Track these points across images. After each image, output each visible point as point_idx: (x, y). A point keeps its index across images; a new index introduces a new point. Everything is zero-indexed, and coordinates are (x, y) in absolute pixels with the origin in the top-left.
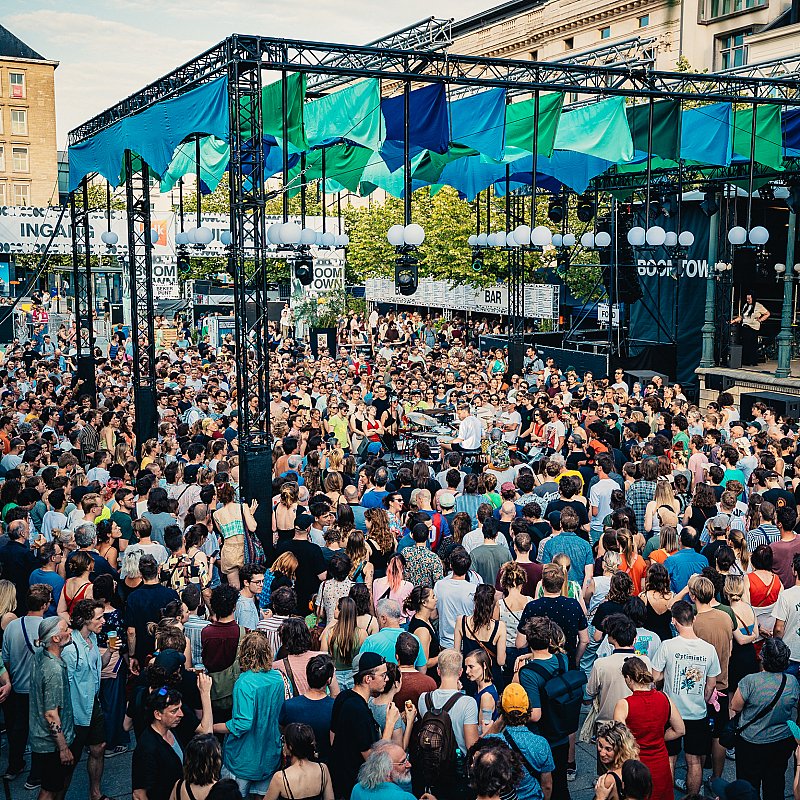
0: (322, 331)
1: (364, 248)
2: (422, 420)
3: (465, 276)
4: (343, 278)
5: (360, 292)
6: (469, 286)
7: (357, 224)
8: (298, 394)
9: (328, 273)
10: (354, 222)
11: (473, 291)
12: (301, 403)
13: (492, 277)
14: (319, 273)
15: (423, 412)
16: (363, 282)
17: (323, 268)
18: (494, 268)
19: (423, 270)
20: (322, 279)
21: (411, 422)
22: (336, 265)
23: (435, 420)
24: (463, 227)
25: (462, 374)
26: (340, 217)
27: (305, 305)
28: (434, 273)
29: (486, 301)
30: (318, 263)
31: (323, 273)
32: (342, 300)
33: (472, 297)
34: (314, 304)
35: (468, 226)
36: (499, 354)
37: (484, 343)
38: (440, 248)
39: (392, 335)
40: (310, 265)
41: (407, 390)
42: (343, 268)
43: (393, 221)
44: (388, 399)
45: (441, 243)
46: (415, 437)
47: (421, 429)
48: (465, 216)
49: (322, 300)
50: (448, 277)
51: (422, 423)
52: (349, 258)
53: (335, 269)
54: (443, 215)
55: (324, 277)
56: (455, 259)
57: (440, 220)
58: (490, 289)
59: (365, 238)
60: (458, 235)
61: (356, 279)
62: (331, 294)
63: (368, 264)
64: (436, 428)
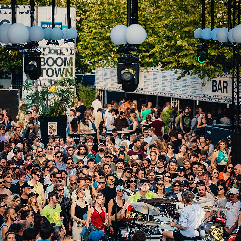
0: (52, 120)
1: (95, 38)
2: (145, 210)
3: (192, 67)
4: (74, 67)
5: (91, 80)
6: (196, 76)
7: (88, 13)
8: (30, 183)
9: (59, 62)
10: (85, 12)
11: (200, 81)
12: (32, 191)
13: (219, 67)
14: (50, 62)
15: (146, 201)
16: (93, 71)
17: (55, 57)
18: (220, 58)
19: (152, 60)
20: (53, 67)
21: (134, 211)
22: (67, 54)
23: (157, 209)
24: (192, 18)
25: (187, 163)
26: (69, 7)
27: (37, 94)
28: (162, 63)
29: (214, 91)
30: (50, 52)
31: (55, 62)
32: (73, 89)
33: (199, 87)
34: (45, 93)
35: (195, 17)
36: (222, 145)
37: (209, 132)
38: (168, 38)
39: (120, 123)
40: (39, 61)
41: (133, 179)
42: (74, 57)
43: (122, 11)
44: (115, 188)
45: (169, 33)
46: (139, 226)
47: (144, 218)
48: (193, 7)
49: (53, 88)
50: (175, 67)
51: (145, 212)
52: (79, 47)
53: (66, 59)
54: (171, 6)
55: (55, 66)
56: (183, 50)
57: (169, 11)
58: (218, 79)
59: (95, 28)
60: (186, 26)
61: (87, 68)
62: (62, 84)
63: (98, 54)
64: (159, 217)
